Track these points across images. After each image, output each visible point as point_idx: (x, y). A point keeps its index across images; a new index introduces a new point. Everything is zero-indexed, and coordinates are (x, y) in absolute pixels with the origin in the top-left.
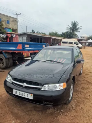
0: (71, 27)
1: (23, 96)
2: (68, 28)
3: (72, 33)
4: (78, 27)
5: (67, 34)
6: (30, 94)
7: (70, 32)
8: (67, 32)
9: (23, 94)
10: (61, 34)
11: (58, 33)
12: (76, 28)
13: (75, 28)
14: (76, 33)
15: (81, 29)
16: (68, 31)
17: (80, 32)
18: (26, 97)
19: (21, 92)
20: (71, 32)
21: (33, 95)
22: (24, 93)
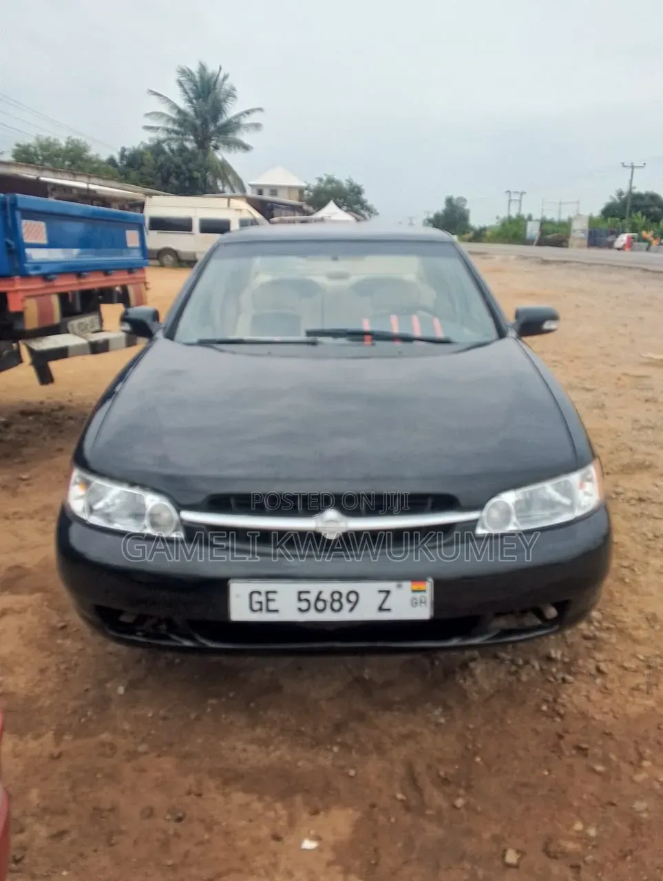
0: (183, 105)
1: (345, 616)
2: (161, 115)
3: (192, 153)
4: (232, 110)
5: (162, 159)
6: (407, 585)
7: (183, 149)
8: (157, 149)
9: (337, 597)
10: (111, 161)
11: (92, 153)
12: (223, 120)
13: (215, 119)
14: (223, 155)
15: (257, 126)
16: (162, 135)
17: (246, 148)
18: (367, 611)
19: (313, 588)
20: (190, 145)
21: (428, 586)
22: (344, 587)
